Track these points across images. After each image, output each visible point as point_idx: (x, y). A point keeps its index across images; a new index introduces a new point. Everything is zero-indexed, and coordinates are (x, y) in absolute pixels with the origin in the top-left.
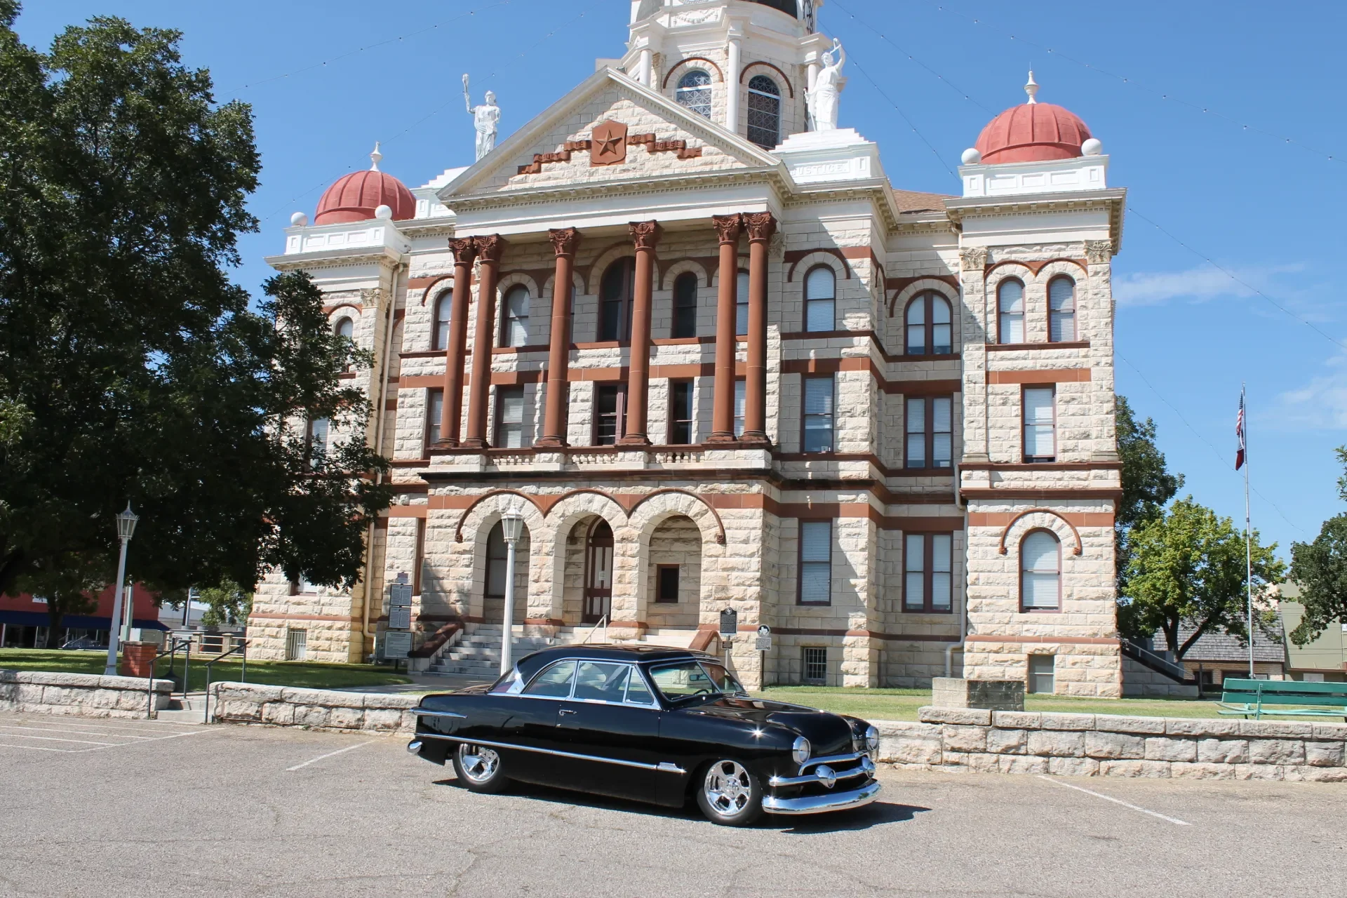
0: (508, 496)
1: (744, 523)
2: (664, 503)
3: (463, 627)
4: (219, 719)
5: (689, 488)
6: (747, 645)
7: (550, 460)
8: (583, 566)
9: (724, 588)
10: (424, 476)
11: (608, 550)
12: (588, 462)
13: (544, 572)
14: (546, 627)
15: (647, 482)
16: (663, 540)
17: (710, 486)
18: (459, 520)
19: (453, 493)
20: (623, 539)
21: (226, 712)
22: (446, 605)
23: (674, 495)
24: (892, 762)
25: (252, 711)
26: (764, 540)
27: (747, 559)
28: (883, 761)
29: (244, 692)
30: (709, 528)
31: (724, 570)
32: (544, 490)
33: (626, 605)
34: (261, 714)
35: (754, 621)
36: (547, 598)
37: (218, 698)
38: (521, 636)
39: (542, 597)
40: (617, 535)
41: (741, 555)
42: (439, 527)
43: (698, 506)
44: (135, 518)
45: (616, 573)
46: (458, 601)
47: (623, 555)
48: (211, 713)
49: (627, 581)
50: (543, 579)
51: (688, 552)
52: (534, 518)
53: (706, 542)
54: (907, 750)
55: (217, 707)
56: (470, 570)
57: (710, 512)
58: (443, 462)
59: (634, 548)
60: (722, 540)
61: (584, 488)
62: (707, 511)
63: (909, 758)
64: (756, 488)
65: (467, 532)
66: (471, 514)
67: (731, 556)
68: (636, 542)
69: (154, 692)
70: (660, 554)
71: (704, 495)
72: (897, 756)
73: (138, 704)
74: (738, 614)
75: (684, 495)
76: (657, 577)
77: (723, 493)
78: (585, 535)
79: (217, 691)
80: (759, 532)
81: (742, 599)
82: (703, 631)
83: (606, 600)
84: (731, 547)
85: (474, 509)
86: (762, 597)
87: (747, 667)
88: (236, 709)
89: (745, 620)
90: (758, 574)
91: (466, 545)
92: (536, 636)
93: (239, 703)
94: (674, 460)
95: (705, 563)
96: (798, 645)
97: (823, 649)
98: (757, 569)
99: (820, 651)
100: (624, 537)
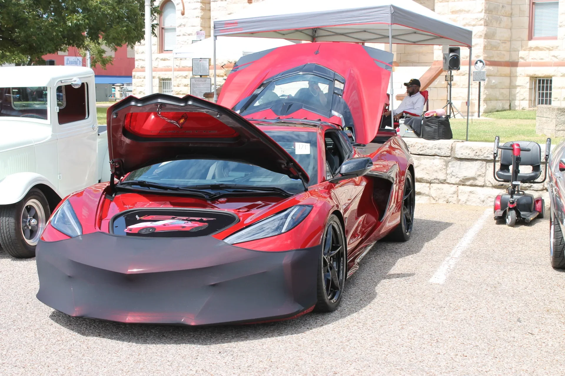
82: (433, 67)
90: (482, 15)
95: (438, 7)
96: (527, 76)
97: (549, 79)
98: (480, 10)
99: (547, 81)
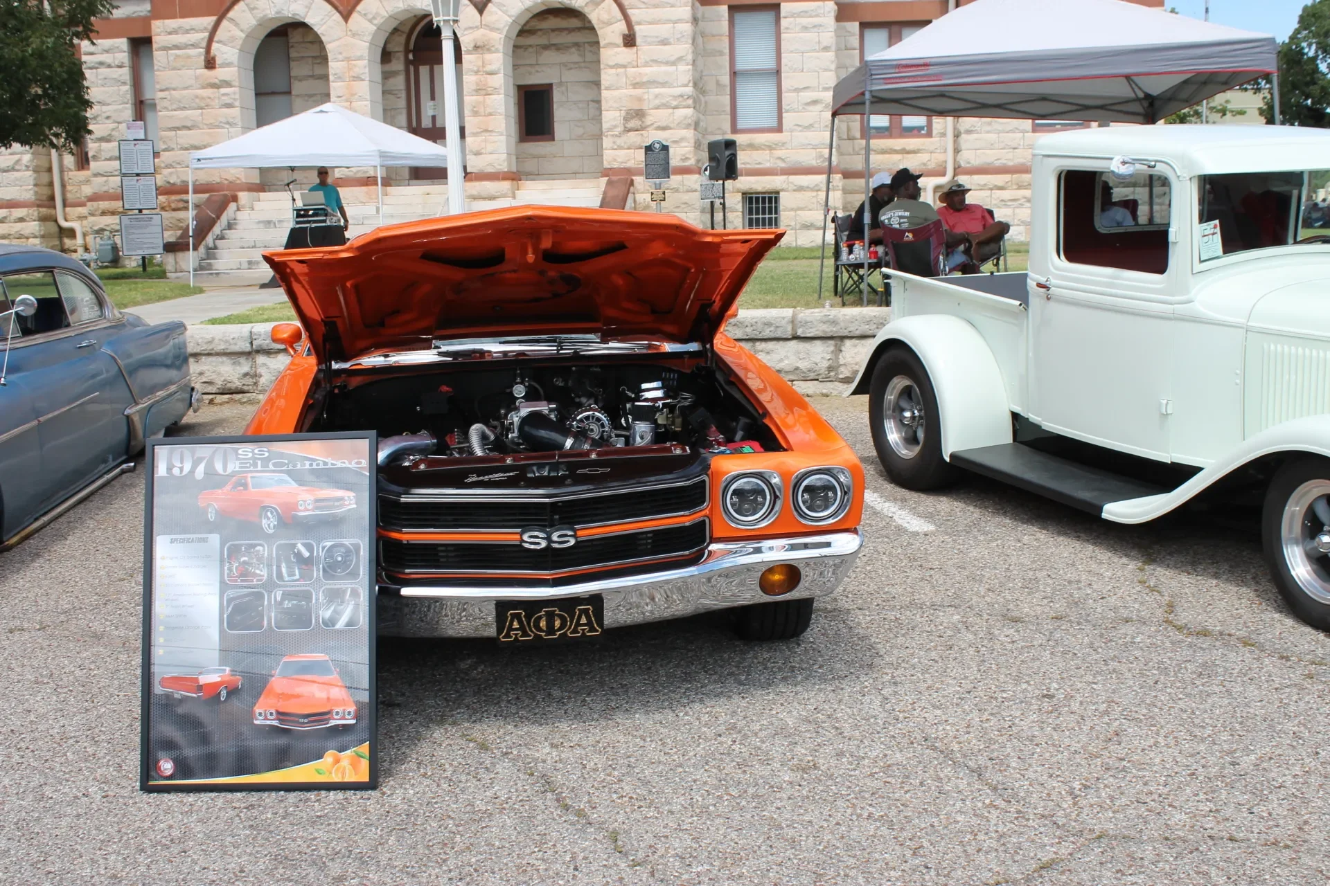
1: (664, 13)
3: (234, 198)
8: (403, 95)
9: (640, 114)
13: (356, 104)
14: (364, 188)
16: (531, 47)
18: (205, 34)
20: (476, 49)
26: (694, 37)
27: (672, 68)
30: (609, 23)
33: (489, 150)
35: (686, 160)
40: (466, 42)
41: (661, 63)
45: (469, 100)
47: (478, 72)
49: (488, 111)
51: (565, 65)
52: (330, 22)
53: (607, 45)
56: (235, 111)
59: (494, 60)
60: (630, 41)
65: (222, 52)
66: (224, 24)
67: (645, 63)
68: (497, 51)
70: (527, 70)
74: (671, 151)
76: (519, 104)
78: (401, 48)
80: (688, 27)
81: (673, 127)
82: (614, 179)
84: (644, 50)
85: (230, 15)
86: (695, 125)
89: (680, 158)
90: (689, 90)
91: (223, 73)
95: (607, 77)
96: (738, 191)
97: (773, 195)
98: (686, 82)
99: (770, 199)
100: (478, 44)
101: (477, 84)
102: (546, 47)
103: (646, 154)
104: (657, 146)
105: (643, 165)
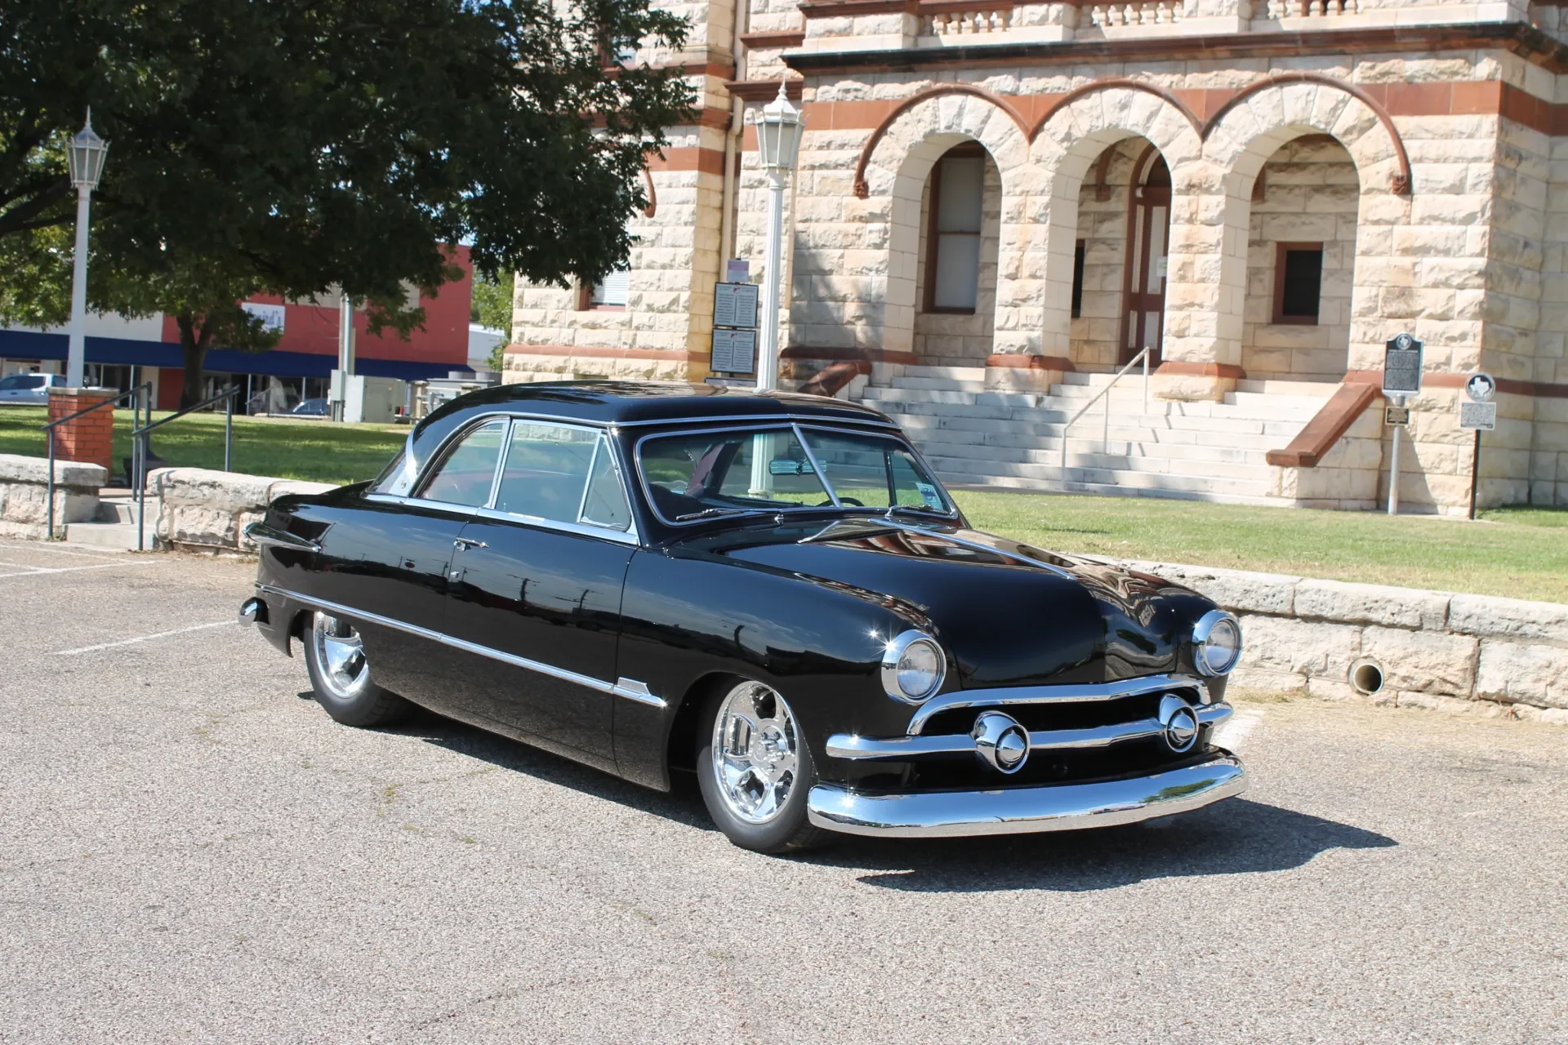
0: (957, 99)
1: (1455, 147)
2: (1279, 106)
3: (868, 370)
4: (166, 544)
5: (1335, 71)
6: (1449, 417)
7: (1043, 21)
8: (1122, 247)
9: (1405, 293)
10: (792, 62)
11: (1158, 212)
12: (1124, 23)
13: (1029, 255)
14: (1027, 371)
15: (1244, 62)
16: (1291, 189)
17: (1381, 67)
18: (860, 152)
19: (850, 96)
20: (1190, 188)
21: (176, 528)
22: (838, 324)
23: (1302, 88)
24: (1507, 701)
25: (219, 527)
26: (1498, 186)
27: (1459, 229)
28: (1485, 697)
29: (206, 490)
30: (1375, 159)
31: (1406, 251)
32: (1031, 85)
33: (1193, 330)
34: (236, 535)
35: (1467, 366)
36: (1034, 311)
37: (163, 501)
38: (978, 390)
39: (1025, 309)
40: (1177, 178)
41: (1444, 220)
42: (823, 166)
43: (1355, 111)
44: (102, 147)
45: (1174, 260)
46: (859, 318)
47: (1190, 220)
48: (150, 532)
49: (1197, 276)
50: (1025, 272)
51: (1335, 215)
52: (1010, 143)
53: (1370, 191)
54: (1548, 674)
55: (162, 518)
56: (883, 254)
57: (1380, 125)
58: (829, 33)
59: (1213, 205)
60: (1404, 186)
61: (1112, 77)
62: (1371, 123)
63: (1552, 694)
64: (1486, 67)
65: (877, 176)
66: (884, 139)
67: (1422, 221)
68: (1218, 192)
69: (61, 486)
70: (1283, 220)
71: (1367, 88)
72: (1520, 687)
73: (36, 510)
75: (1323, 89)
76: (1277, 268)
77: (1409, 82)
78: (1127, 181)
79: (161, 487)
80: (1488, 168)
81: (1444, 317)
82: (1351, 385)
83: (1151, 318)
84: (1422, 201)
85: (890, 129)
86: (1488, 314)
87: (1447, 466)
88: (193, 523)
89: (1448, 362)
90: (1481, 263)
91: (875, 204)
92: (1006, 389)
93: (197, 511)
94: (1306, 12)
95: (1365, 236)
98: (1478, 250)
100: (1194, 182)
101: (1187, 238)
102: (1318, 189)
103: (1387, 352)
104: (1405, 343)
105: (1382, 367)
